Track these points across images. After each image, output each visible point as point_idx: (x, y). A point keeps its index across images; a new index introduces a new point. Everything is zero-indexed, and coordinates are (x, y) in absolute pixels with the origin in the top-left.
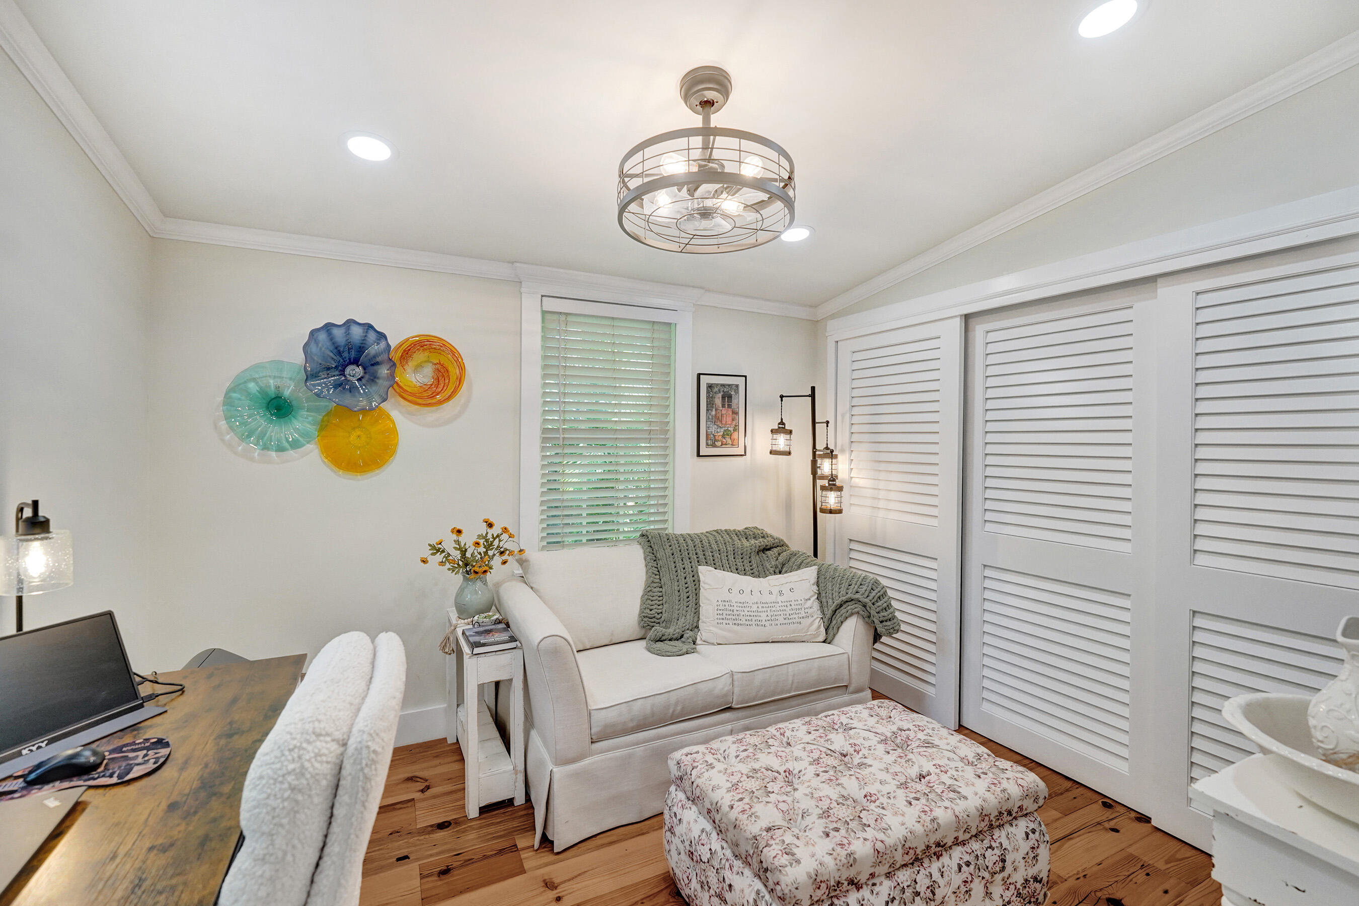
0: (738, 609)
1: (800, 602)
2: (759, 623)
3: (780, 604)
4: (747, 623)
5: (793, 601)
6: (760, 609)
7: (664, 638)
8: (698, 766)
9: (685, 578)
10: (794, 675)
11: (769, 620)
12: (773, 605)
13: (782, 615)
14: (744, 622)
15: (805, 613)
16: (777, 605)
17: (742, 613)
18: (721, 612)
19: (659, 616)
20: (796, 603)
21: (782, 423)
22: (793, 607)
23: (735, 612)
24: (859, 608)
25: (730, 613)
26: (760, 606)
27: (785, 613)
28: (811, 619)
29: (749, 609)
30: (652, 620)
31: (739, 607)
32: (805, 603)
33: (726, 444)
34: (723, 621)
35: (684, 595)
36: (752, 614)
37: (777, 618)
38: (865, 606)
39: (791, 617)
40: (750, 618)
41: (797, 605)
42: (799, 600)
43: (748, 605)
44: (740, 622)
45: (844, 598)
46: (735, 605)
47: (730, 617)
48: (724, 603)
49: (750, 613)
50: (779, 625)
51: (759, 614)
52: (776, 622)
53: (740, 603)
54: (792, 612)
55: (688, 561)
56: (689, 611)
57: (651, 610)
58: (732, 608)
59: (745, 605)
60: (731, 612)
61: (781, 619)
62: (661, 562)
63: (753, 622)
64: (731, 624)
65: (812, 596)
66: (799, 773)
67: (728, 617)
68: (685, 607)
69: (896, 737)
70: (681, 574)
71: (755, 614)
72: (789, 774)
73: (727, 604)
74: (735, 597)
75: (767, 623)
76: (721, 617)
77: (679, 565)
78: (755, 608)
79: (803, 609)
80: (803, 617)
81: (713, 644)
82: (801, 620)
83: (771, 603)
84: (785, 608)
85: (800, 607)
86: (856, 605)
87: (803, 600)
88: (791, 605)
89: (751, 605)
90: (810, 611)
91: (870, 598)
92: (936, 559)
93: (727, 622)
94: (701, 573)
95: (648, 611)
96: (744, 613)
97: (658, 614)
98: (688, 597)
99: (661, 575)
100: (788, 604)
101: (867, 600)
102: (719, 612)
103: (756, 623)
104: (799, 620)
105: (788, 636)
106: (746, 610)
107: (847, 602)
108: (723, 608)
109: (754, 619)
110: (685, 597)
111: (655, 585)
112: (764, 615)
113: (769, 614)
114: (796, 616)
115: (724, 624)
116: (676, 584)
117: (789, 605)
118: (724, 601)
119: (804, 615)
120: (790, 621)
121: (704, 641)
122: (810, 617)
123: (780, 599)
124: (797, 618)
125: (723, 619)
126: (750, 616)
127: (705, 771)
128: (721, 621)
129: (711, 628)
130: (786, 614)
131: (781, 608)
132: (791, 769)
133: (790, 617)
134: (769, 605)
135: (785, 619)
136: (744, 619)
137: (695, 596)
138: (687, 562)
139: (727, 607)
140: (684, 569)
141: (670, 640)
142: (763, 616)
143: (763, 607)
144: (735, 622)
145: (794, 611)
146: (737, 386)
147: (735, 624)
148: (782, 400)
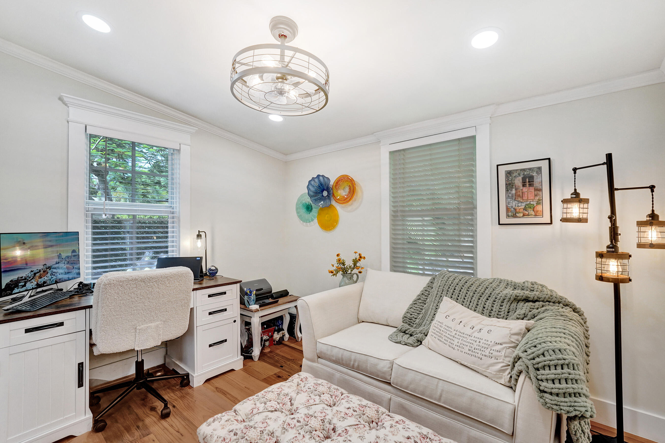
0: (444, 330)
1: (490, 343)
2: (451, 345)
3: (472, 338)
4: (445, 342)
5: (485, 340)
6: (456, 336)
7: (406, 332)
10: (442, 391)
11: (457, 346)
13: (468, 346)
14: (443, 340)
15: (489, 353)
16: (469, 338)
17: (444, 334)
18: (435, 328)
21: (575, 192)
22: (481, 344)
23: (441, 332)
25: (439, 330)
26: (458, 333)
27: (471, 345)
28: (493, 361)
29: (450, 333)
30: (410, 321)
32: (493, 346)
33: (528, 215)
37: (464, 346)
39: (476, 351)
40: (447, 339)
41: (485, 344)
42: (489, 341)
43: (450, 329)
46: (444, 326)
50: (463, 352)
51: (454, 339)
52: (462, 350)
53: (448, 326)
54: (478, 347)
57: (411, 315)
58: (440, 328)
61: (466, 349)
62: (432, 289)
63: (448, 343)
64: (437, 338)
65: (505, 343)
67: (437, 333)
71: (451, 337)
75: (456, 348)
76: (434, 331)
78: (454, 333)
79: (489, 349)
80: (485, 356)
81: (426, 347)
82: (483, 357)
83: (466, 334)
84: (474, 342)
85: (486, 346)
87: (493, 342)
88: (480, 342)
90: (495, 353)
91: (534, 362)
93: (436, 336)
94: (443, 301)
95: (409, 314)
100: (478, 340)
104: (481, 356)
106: (448, 332)
109: (449, 340)
112: (456, 340)
113: (460, 341)
114: (480, 352)
116: (432, 304)
117: (478, 342)
119: (487, 354)
120: (473, 354)
121: (425, 344)
122: (493, 358)
123: (475, 334)
124: (479, 354)
125: (434, 333)
126: (448, 337)
130: (472, 347)
131: (470, 341)
133: (474, 351)
134: (463, 335)
135: (469, 350)
136: (444, 338)
142: (456, 342)
144: (439, 338)
145: (480, 348)
146: (540, 168)
147: (439, 340)
148: (575, 173)
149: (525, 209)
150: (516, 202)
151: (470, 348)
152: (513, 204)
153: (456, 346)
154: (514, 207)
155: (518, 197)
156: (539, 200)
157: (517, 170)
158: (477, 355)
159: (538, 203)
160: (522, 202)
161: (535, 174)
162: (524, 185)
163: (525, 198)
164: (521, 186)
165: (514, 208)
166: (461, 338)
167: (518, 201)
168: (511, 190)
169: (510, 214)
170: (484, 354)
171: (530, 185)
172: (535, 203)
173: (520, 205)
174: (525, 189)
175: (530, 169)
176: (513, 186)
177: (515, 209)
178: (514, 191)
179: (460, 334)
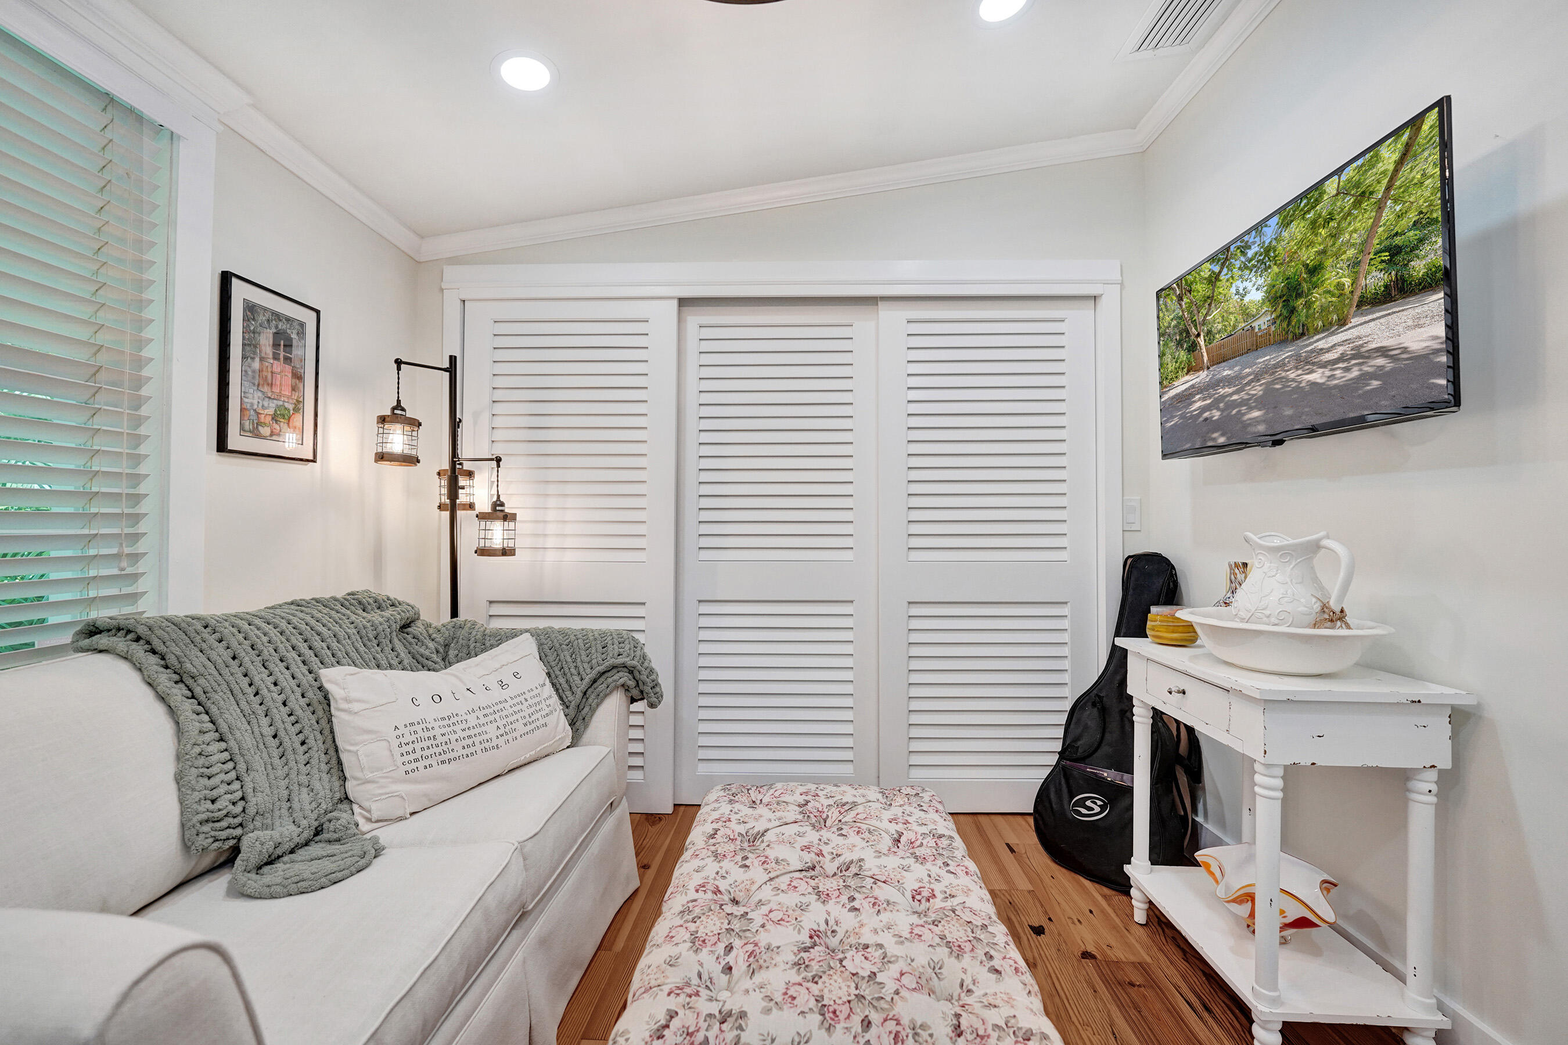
0: (443, 731)
1: (537, 691)
2: (487, 745)
3: (511, 702)
4: (467, 751)
5: (527, 692)
6: (483, 720)
7: (279, 852)
8: (707, 1039)
9: (284, 704)
11: (502, 735)
12: (501, 706)
13: (520, 719)
14: (461, 752)
15: (545, 707)
16: (507, 705)
17: (453, 737)
18: (410, 748)
19: (238, 809)
20: (532, 694)
21: (398, 406)
22: (530, 702)
24: (624, 678)
25: (428, 743)
26: (480, 715)
27: (522, 714)
28: (554, 714)
29: (464, 726)
30: (224, 824)
31: (444, 727)
32: (540, 692)
33: (279, 435)
34: (417, 764)
35: (292, 741)
36: (472, 732)
37: (513, 726)
38: (631, 672)
39: (533, 718)
40: (470, 742)
41: (534, 697)
42: (534, 689)
43: (459, 719)
44: (452, 755)
45: (601, 668)
46: (436, 725)
47: (431, 751)
48: (413, 728)
49: (468, 733)
50: (518, 737)
51: (483, 729)
52: (515, 734)
53: (443, 719)
54: (531, 710)
55: (282, 665)
56: (315, 771)
57: (213, 802)
58: (431, 734)
59: (453, 720)
60: (432, 742)
61: (520, 728)
62: (202, 681)
63: (478, 747)
64: (434, 764)
65: (546, 679)
66: (827, 925)
67: (427, 753)
68: (301, 766)
69: (808, 816)
70: (273, 697)
71: (477, 731)
72: (818, 936)
73: (418, 728)
74: (431, 712)
75: (501, 741)
76: (412, 757)
77: (260, 676)
78: (472, 720)
79: (543, 701)
80: (547, 714)
81: (401, 819)
82: (546, 720)
83: (497, 704)
84: (521, 707)
85: (538, 699)
86: (621, 674)
87: (538, 687)
88: (526, 700)
89: (465, 717)
90: (550, 702)
92: (644, 604)
93: (427, 763)
94: (329, 681)
95: (209, 805)
96: (456, 736)
97: (234, 804)
98: (303, 743)
99: (214, 710)
100: (522, 698)
101: (635, 663)
102: (405, 749)
103: (482, 747)
104: (542, 721)
105: (534, 752)
106: (457, 728)
107: (604, 673)
108: (413, 737)
109: (477, 740)
110: (297, 745)
111: (208, 737)
112: (492, 729)
113: (500, 723)
114: (538, 715)
115: (421, 768)
116: (265, 722)
117: (523, 701)
118: (412, 724)
119: (547, 710)
120: (533, 726)
121: (377, 821)
122: (552, 712)
123: (506, 694)
124: (540, 718)
125: (416, 760)
126: (469, 737)
127: (735, 1033)
128: (414, 765)
129: (394, 787)
130: (525, 717)
131: (515, 709)
132: (816, 928)
133: (530, 720)
134: (496, 708)
135: (525, 725)
136: (458, 746)
137: (319, 736)
138: (278, 668)
139: (421, 734)
140: (275, 684)
141: (292, 852)
142: (492, 731)
143: (485, 716)
144: (444, 757)
145: (533, 709)
146: (302, 325)
147: (443, 762)
148: (399, 369)
149: (275, 418)
150: (260, 394)
151: (524, 721)
152: (255, 398)
153: (498, 737)
154: (255, 407)
155: (262, 381)
156: (298, 402)
157: (265, 309)
158: (538, 723)
159: (296, 410)
160: (270, 398)
161: (294, 336)
162: (276, 357)
163: (276, 390)
164: (271, 356)
165: (255, 410)
166: (497, 716)
167: (263, 393)
168: (253, 359)
169: (247, 425)
170: (543, 713)
171: (288, 360)
172: (291, 407)
173: (266, 404)
174: (278, 366)
175: (289, 320)
176: (255, 347)
177: (258, 414)
178: (256, 365)
179: (487, 711)
